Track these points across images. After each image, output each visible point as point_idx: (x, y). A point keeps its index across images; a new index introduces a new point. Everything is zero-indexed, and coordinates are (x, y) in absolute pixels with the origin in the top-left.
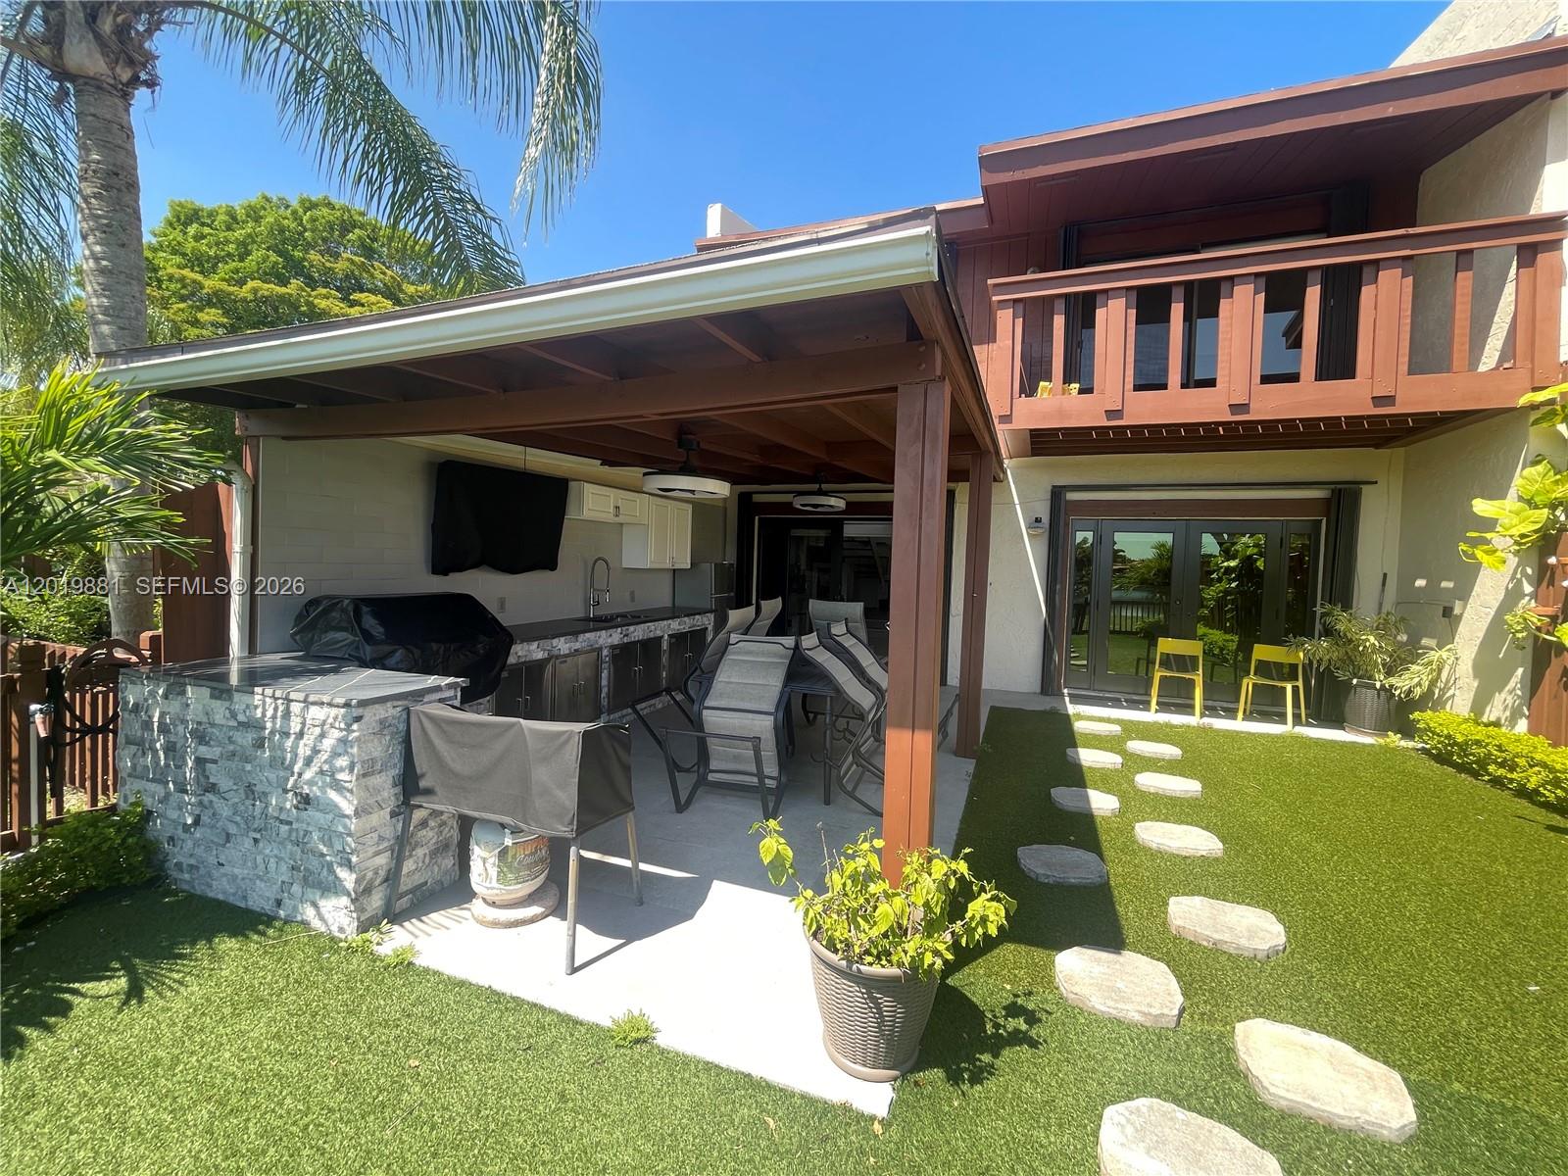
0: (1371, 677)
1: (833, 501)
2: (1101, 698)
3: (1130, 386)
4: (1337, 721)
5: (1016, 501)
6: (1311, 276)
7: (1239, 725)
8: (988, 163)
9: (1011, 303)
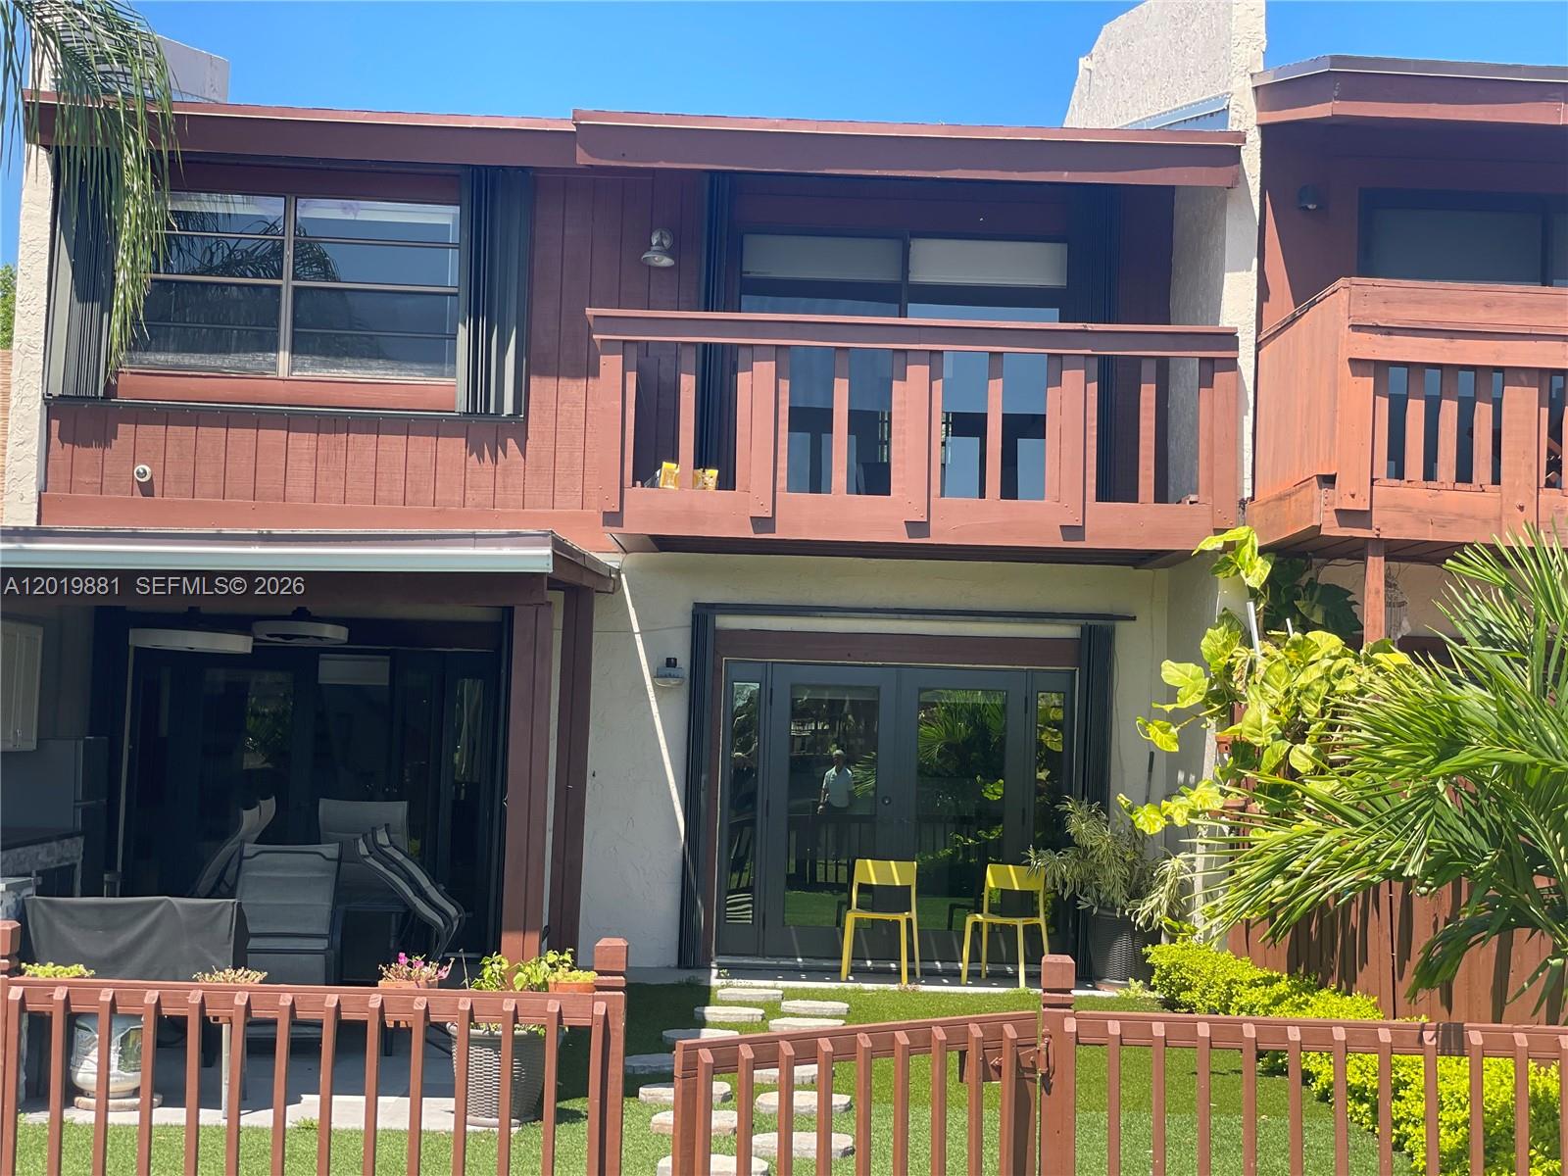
0: (1113, 905)
3: (783, 483)
5: (636, 627)
9: (621, 343)
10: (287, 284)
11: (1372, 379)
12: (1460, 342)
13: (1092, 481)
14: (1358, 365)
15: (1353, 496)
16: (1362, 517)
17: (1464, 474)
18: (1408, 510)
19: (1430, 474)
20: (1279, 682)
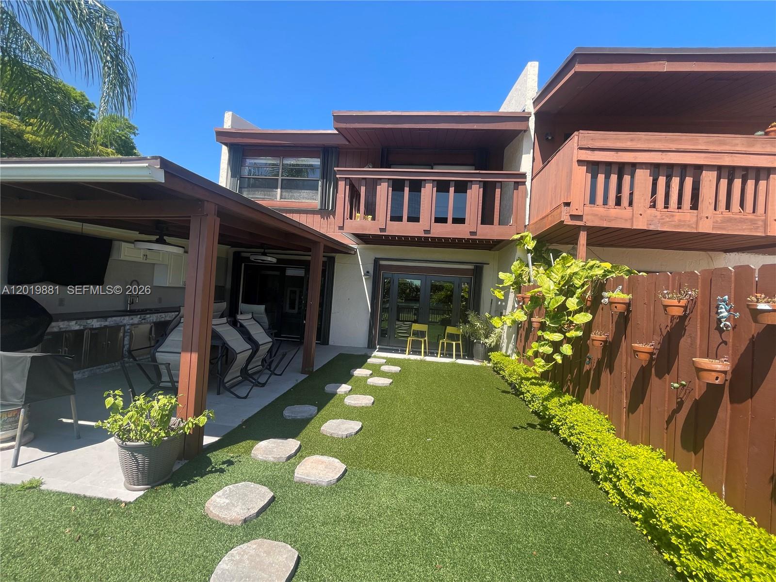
0: (480, 340)
1: (269, 259)
2: (390, 349)
3: (389, 219)
4: (471, 357)
5: (361, 264)
6: (451, 183)
7: (439, 359)
8: (338, 119)
9: (344, 179)
10: (280, 178)
11: (586, 167)
12: (620, 153)
13: (480, 219)
14: (580, 162)
15: (577, 210)
16: (579, 217)
17: (618, 202)
18: (597, 215)
19: (605, 203)
20: (558, 272)
